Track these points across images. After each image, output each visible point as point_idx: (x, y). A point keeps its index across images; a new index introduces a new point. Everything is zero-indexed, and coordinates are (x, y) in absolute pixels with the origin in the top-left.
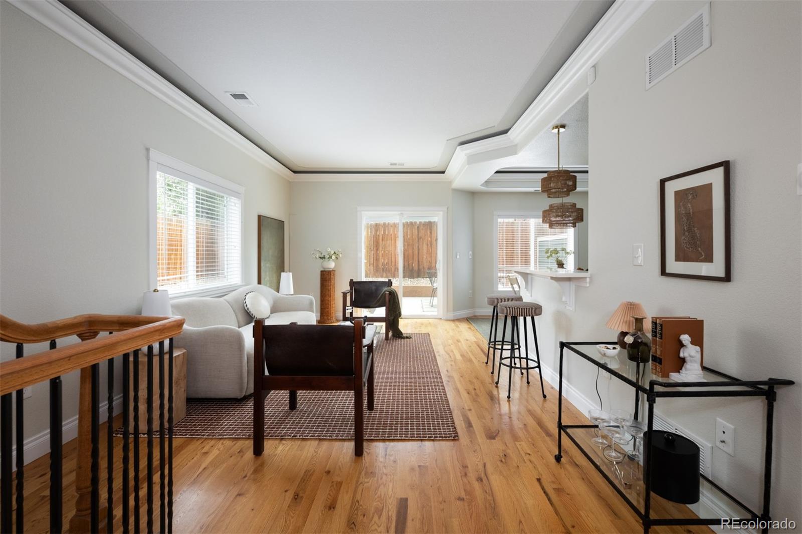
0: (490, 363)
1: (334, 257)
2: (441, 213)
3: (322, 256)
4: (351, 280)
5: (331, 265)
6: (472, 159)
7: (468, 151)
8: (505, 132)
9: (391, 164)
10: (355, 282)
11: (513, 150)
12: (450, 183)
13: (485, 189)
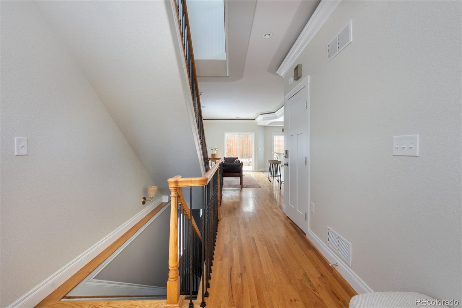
0: (269, 179)
1: (216, 149)
2: (254, 134)
3: (212, 149)
4: (224, 157)
5: (215, 152)
6: (264, 119)
7: (263, 117)
8: (274, 113)
9: (237, 118)
10: (226, 158)
11: (276, 117)
12: (257, 123)
13: (269, 125)
